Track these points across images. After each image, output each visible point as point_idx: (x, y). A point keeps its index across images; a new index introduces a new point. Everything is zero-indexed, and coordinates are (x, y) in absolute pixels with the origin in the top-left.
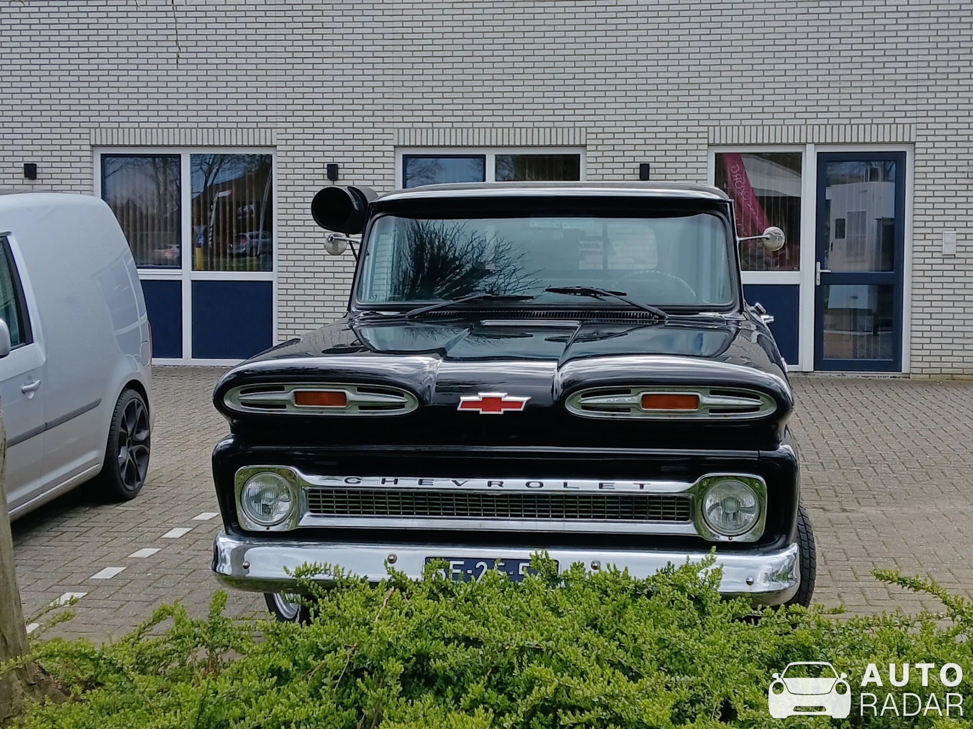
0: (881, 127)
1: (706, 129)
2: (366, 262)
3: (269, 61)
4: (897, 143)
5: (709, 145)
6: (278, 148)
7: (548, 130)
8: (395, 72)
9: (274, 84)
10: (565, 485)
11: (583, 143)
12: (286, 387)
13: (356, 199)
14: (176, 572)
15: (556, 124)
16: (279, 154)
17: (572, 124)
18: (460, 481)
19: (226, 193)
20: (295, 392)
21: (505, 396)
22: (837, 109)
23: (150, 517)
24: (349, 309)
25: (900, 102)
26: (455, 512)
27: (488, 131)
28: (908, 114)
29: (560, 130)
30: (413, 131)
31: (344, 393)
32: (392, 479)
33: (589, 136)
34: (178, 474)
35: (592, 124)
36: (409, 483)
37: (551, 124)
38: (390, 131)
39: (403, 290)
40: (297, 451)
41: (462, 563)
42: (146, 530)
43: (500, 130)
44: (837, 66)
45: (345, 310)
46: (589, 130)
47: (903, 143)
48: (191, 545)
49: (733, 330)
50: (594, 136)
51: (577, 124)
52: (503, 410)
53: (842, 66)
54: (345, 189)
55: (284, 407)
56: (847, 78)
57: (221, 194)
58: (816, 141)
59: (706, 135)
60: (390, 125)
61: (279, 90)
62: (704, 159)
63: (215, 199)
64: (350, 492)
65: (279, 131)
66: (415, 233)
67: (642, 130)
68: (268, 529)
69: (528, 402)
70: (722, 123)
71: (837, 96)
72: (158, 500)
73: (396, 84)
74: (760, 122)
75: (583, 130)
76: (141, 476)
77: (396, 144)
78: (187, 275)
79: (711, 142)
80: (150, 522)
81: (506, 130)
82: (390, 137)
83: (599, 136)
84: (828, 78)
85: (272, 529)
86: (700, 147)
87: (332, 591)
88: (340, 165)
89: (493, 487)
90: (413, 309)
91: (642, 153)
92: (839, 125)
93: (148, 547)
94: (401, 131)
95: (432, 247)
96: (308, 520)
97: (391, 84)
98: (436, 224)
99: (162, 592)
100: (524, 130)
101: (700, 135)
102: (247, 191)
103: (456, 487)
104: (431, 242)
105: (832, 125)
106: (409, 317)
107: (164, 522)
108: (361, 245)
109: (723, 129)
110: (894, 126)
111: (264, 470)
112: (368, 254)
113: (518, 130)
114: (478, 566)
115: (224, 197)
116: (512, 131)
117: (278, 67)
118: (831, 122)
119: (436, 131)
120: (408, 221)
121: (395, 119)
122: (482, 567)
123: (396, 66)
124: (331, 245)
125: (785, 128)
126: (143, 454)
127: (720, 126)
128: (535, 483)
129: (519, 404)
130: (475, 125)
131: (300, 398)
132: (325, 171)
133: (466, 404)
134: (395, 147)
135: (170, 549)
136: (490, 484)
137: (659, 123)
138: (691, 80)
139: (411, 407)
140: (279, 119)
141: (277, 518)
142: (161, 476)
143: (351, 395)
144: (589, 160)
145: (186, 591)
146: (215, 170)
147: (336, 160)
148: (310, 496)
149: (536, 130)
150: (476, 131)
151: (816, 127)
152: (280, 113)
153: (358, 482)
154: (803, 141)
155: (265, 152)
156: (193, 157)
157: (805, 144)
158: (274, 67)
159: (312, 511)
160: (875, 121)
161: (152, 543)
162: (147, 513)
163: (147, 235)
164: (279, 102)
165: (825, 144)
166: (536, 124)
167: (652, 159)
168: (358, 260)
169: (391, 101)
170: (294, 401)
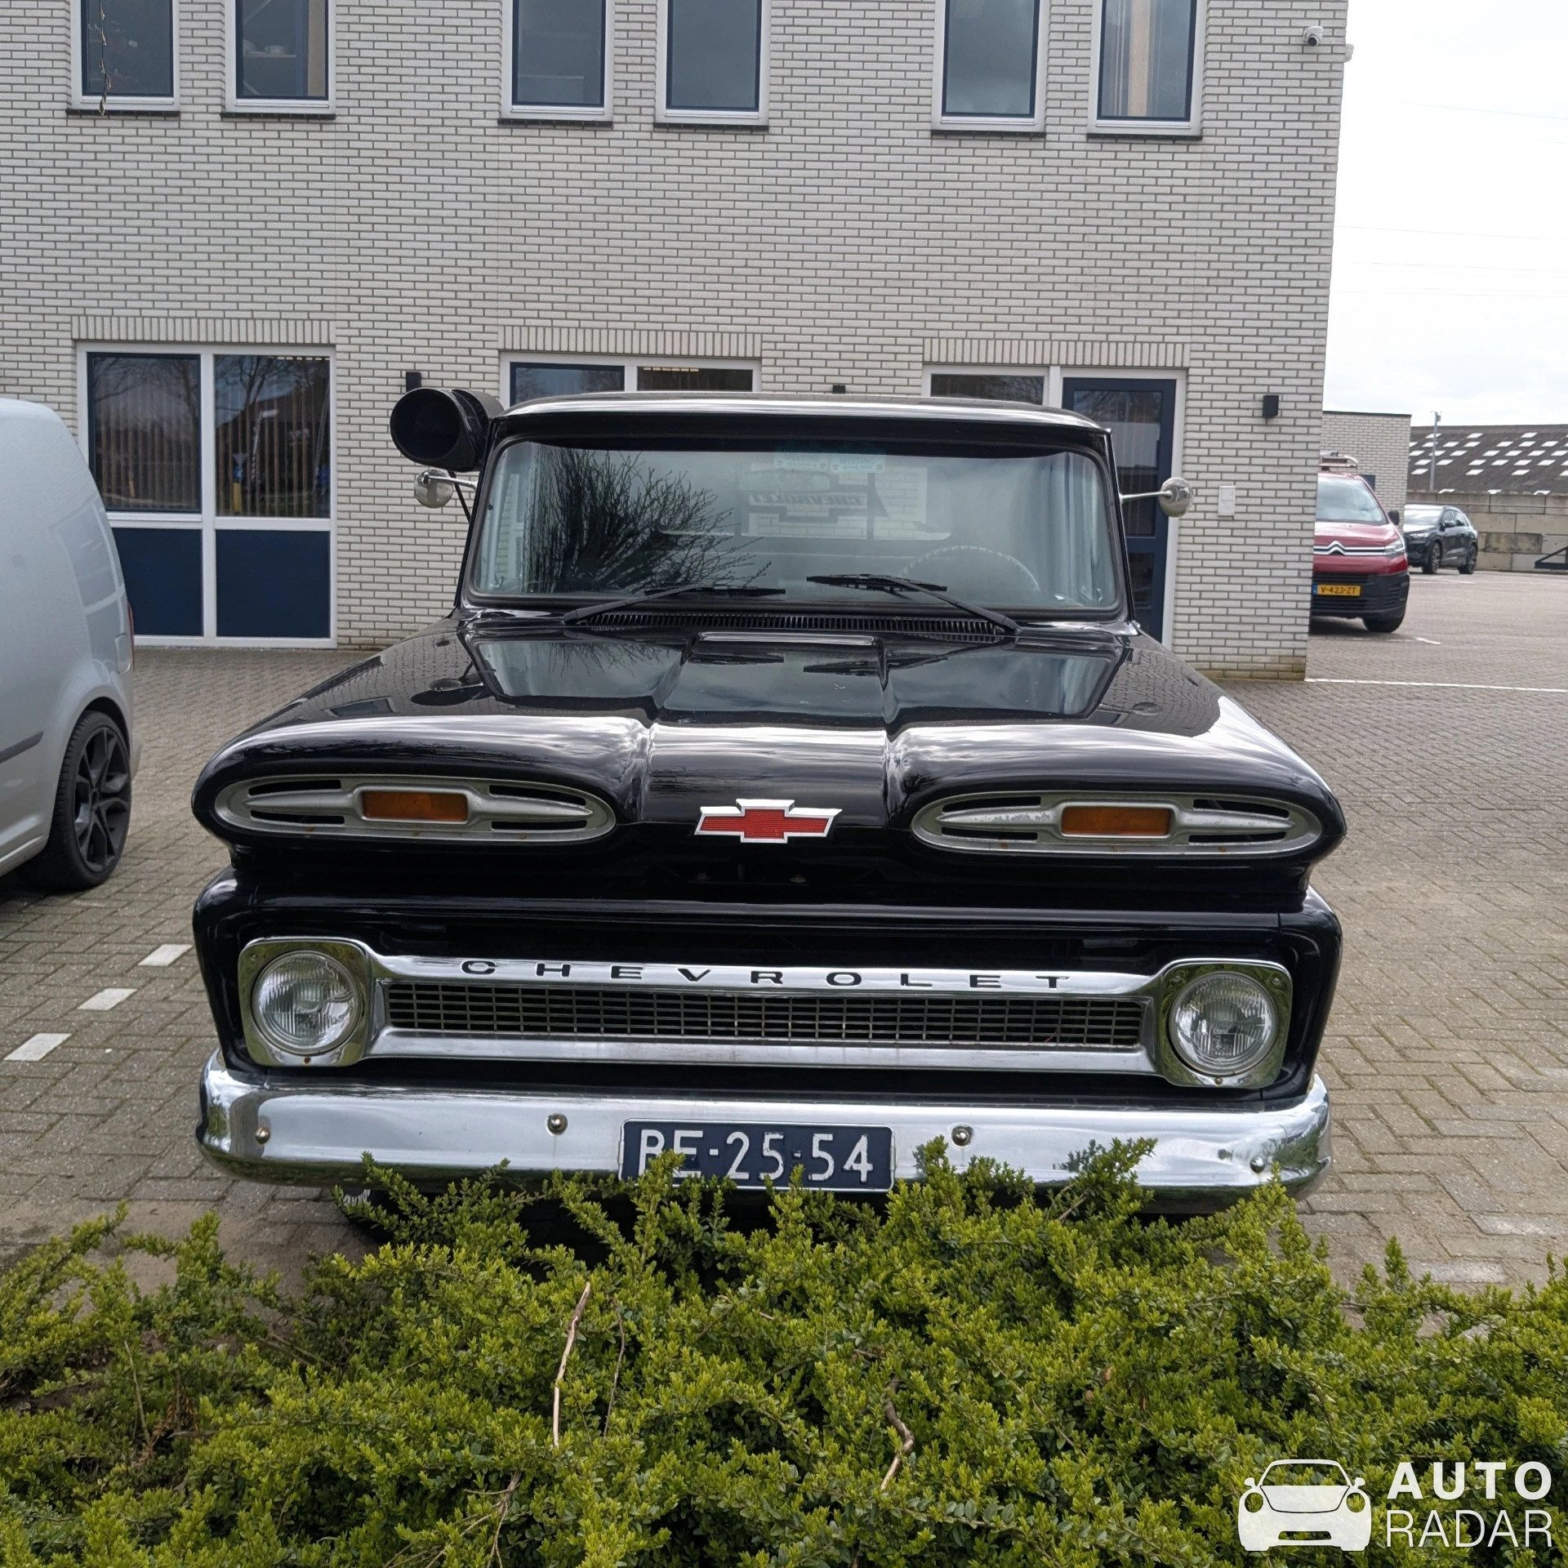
0: (1146, 346)
1: (920, 341)
2: (487, 522)
3: (325, 226)
4: (1165, 368)
5: (924, 363)
6: (338, 348)
7: (710, 336)
8: (500, 247)
9: (333, 259)
10: (904, 979)
11: (757, 354)
12: (343, 783)
13: (468, 412)
14: (156, 1043)
15: (722, 328)
16: (339, 356)
17: (742, 328)
18: (696, 969)
19: (274, 412)
20: (364, 794)
21: (791, 807)
22: (1091, 320)
23: (125, 921)
24: (458, 603)
25: (1171, 314)
26: (683, 1028)
27: (628, 333)
28: (1182, 330)
29: (726, 336)
30: (524, 330)
31: (464, 797)
32: (560, 965)
33: (765, 346)
34: (178, 836)
35: (770, 329)
36: (592, 972)
37: (714, 328)
38: (494, 329)
39: (552, 568)
40: (365, 905)
41: (699, 1134)
42: (114, 948)
43: (644, 334)
44: (1092, 263)
45: (451, 605)
46: (766, 337)
47: (1173, 368)
48: (187, 981)
49: (1119, 652)
50: (772, 346)
51: (750, 329)
52: (787, 835)
53: (1099, 263)
54: (448, 392)
55: (340, 820)
56: (1104, 279)
57: (266, 414)
58: (1063, 362)
59: (920, 349)
60: (494, 321)
61: (339, 267)
62: (917, 382)
63: (258, 421)
64: (472, 989)
65: (339, 324)
66: (569, 472)
67: (836, 339)
68: (307, 1060)
69: (836, 817)
70: (942, 334)
71: (1091, 304)
72: (142, 886)
73: (502, 264)
74: (991, 335)
75: (758, 337)
76: (116, 846)
77: (501, 346)
78: (208, 522)
79: (927, 359)
80: (124, 931)
81: (653, 334)
82: (493, 337)
83: (779, 346)
84: (1081, 279)
85: (315, 1061)
86: (913, 366)
87: (438, 1200)
88: (424, 374)
89: (762, 983)
90: (574, 608)
91: (836, 371)
92: (1093, 342)
93: (115, 987)
94: (509, 329)
95: (593, 494)
96: (389, 1042)
97: (495, 264)
98: (598, 458)
99: (126, 1092)
100: (677, 335)
101: (913, 349)
102: (294, 407)
103: (686, 981)
104: (592, 488)
105: (1085, 342)
106: (568, 623)
107: (147, 932)
108: (478, 491)
109: (943, 342)
110: (1162, 346)
111: (299, 947)
112: (491, 508)
113: (669, 334)
114: (730, 1140)
115: (271, 419)
116: (661, 334)
117: (338, 235)
118: (1083, 337)
119: (556, 331)
120: (556, 450)
121: (500, 313)
122: (739, 1142)
123: (501, 239)
124: (424, 490)
125: (1023, 343)
126: (118, 810)
127: (939, 338)
128: (844, 976)
129: (819, 823)
130: (611, 325)
131: (370, 802)
132: (404, 382)
133: (712, 821)
134: (500, 351)
135: (152, 991)
136: (755, 977)
137: (859, 331)
138: (903, 275)
139: (597, 826)
140: (339, 308)
141: (325, 1041)
142: (151, 839)
143: (477, 801)
144: (765, 378)
145: (170, 1090)
146: (257, 383)
147: (419, 367)
148: (392, 996)
149: (693, 335)
150: (612, 333)
151: (1064, 344)
152: (340, 300)
153: (489, 971)
154: (1046, 361)
155: (319, 353)
156: (218, 359)
157: (1048, 367)
158: (332, 234)
159: (396, 1025)
160: (1139, 338)
161: (121, 978)
162: (121, 913)
163: (153, 467)
164: (339, 283)
165: (1075, 366)
166: (694, 327)
167: (849, 380)
168: (472, 520)
169: (495, 288)
170: (359, 810)
